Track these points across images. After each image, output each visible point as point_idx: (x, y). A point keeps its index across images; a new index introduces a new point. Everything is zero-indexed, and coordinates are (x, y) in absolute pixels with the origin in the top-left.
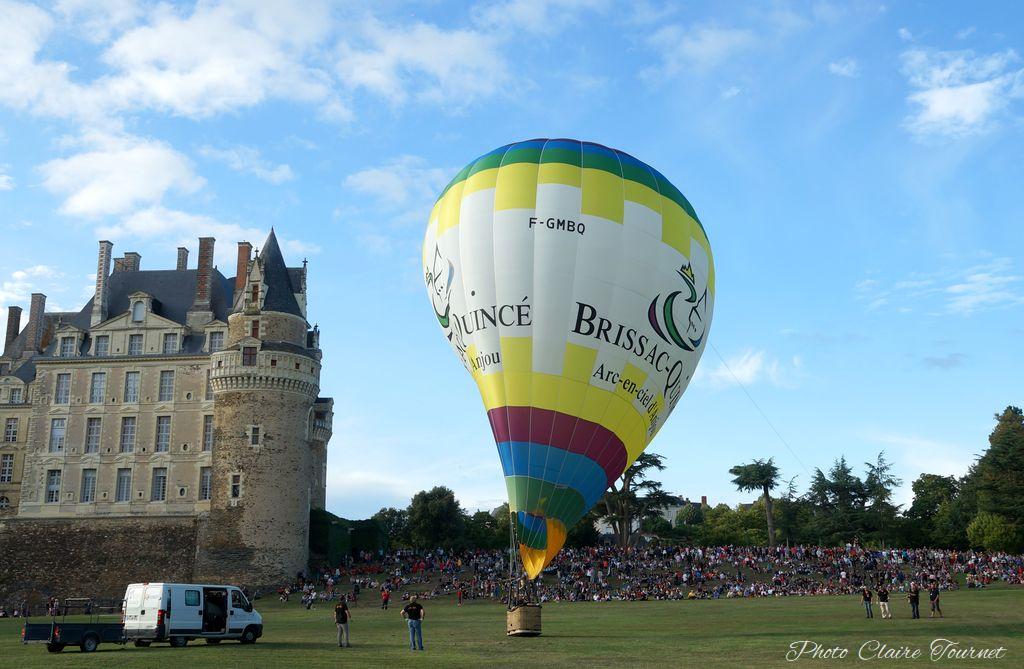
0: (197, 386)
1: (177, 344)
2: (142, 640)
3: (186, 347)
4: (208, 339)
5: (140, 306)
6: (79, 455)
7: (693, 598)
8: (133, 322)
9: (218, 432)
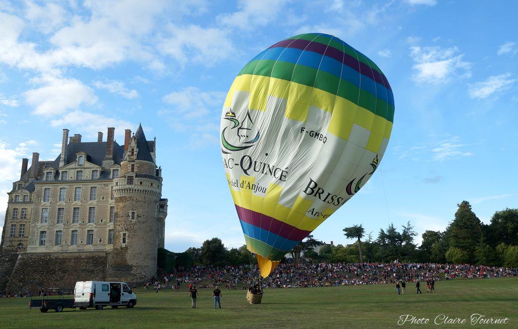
0: (107, 194)
1: (98, 174)
2: (83, 307)
3: (102, 176)
4: (112, 173)
5: (81, 158)
6: (54, 225)
7: (327, 286)
8: (78, 165)
9: (116, 214)
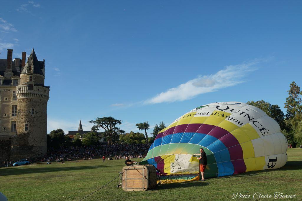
0: (9, 96)
1: (2, 82)
3: (5, 83)
4: (13, 81)
9: (20, 110)
